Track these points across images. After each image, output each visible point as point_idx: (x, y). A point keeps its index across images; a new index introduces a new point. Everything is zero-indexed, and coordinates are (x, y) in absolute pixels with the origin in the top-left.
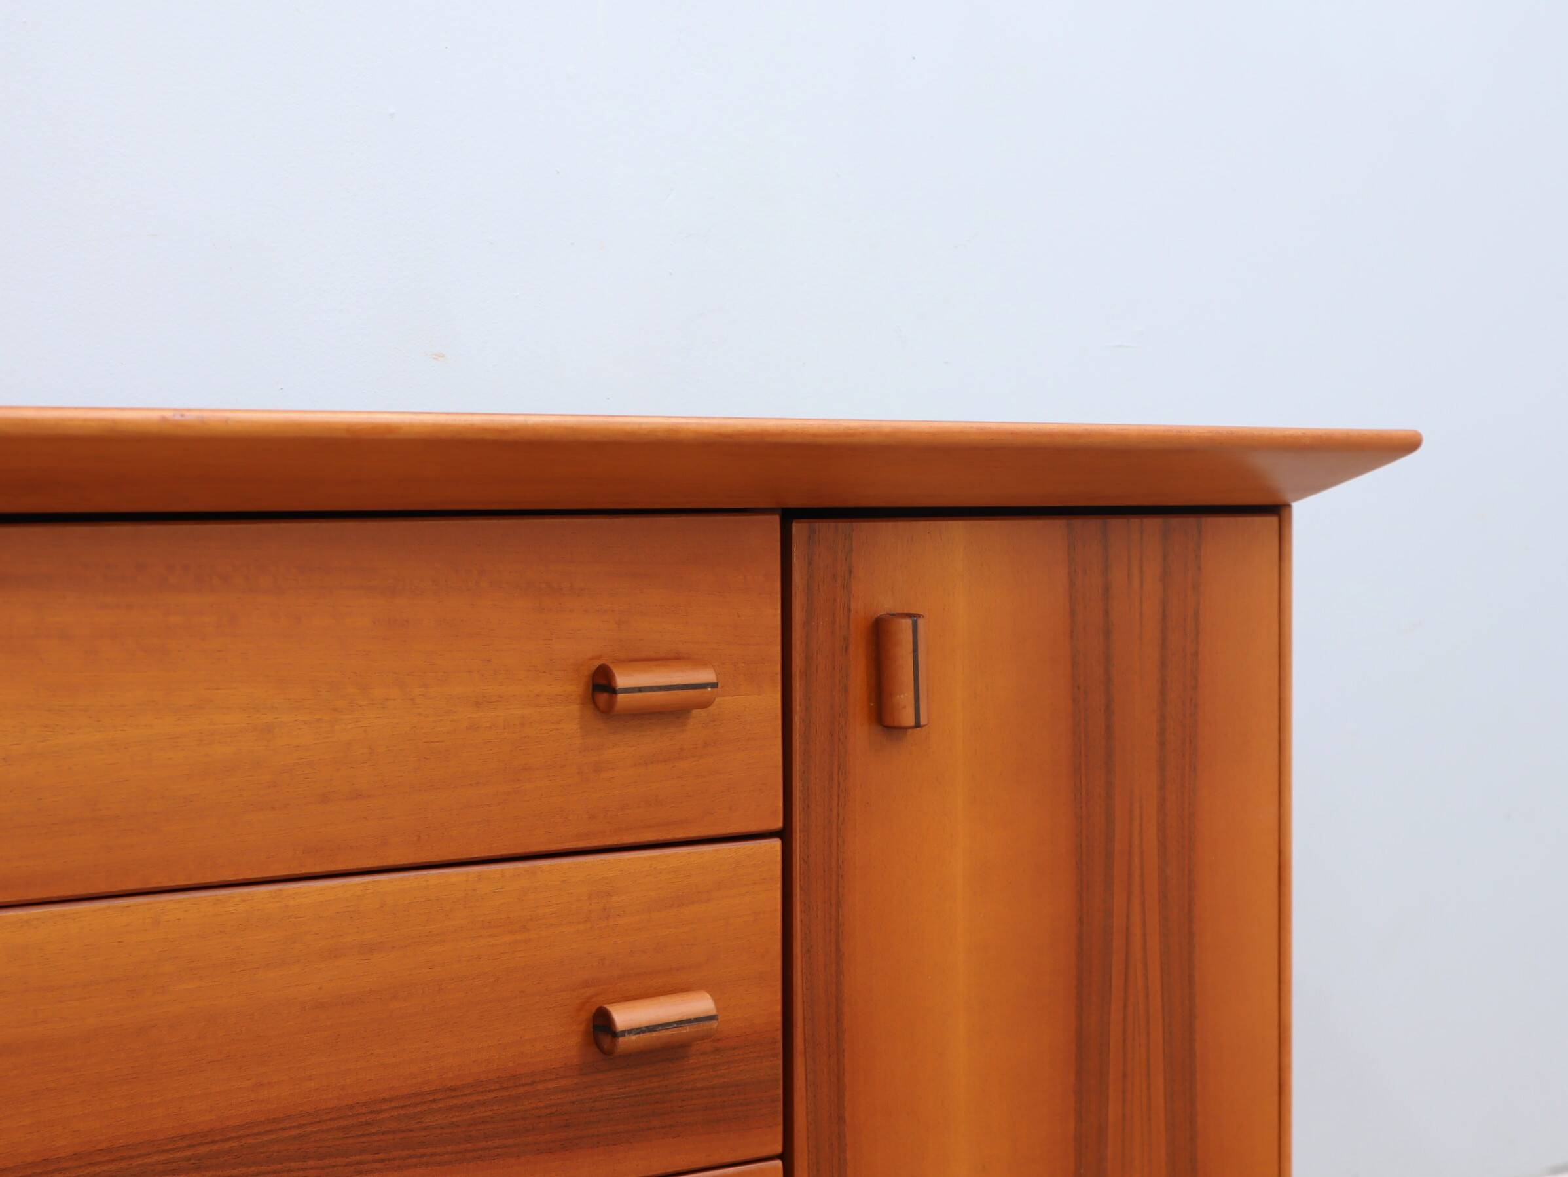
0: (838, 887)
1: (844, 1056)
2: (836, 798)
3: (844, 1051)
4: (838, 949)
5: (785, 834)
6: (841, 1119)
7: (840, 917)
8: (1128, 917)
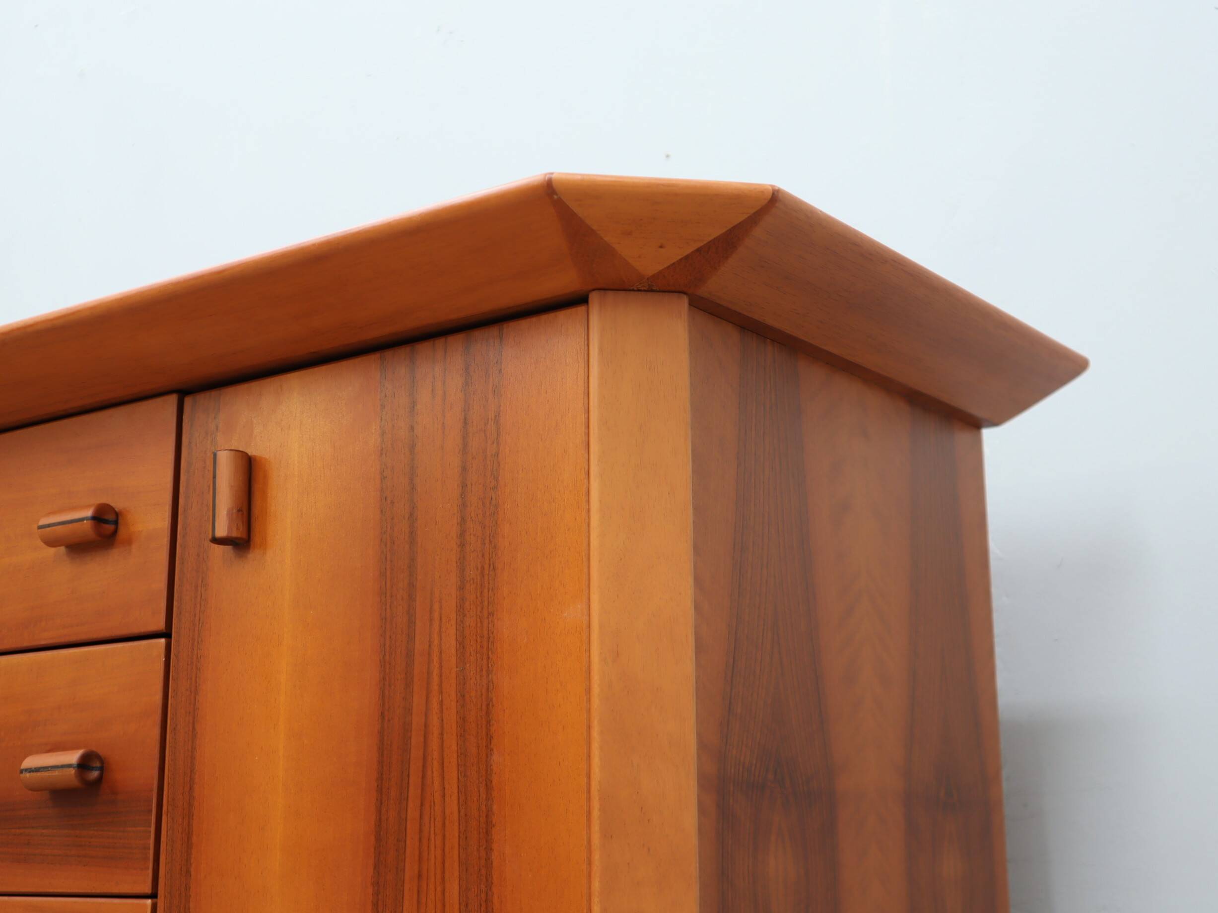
0: (196, 677)
1: (193, 819)
2: (198, 605)
3: (193, 816)
4: (194, 728)
5: (166, 634)
6: (188, 872)
7: (197, 703)
8: (426, 715)
